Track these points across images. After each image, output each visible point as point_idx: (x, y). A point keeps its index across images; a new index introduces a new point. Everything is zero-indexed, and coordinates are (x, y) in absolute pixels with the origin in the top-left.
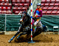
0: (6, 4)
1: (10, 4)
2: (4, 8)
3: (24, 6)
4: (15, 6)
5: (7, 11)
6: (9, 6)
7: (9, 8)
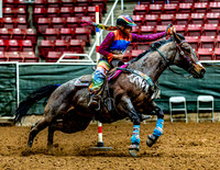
0: (17, 31)
1: (31, 31)
2: (13, 42)
3: (74, 36)
4: (45, 37)
5: (22, 51)
6: (27, 35)
7: (27, 42)
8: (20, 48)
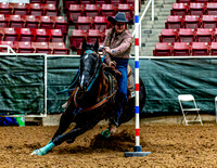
0: (46, 18)
1: (61, 19)
5: (51, 41)
7: (57, 32)
8: (49, 38)
